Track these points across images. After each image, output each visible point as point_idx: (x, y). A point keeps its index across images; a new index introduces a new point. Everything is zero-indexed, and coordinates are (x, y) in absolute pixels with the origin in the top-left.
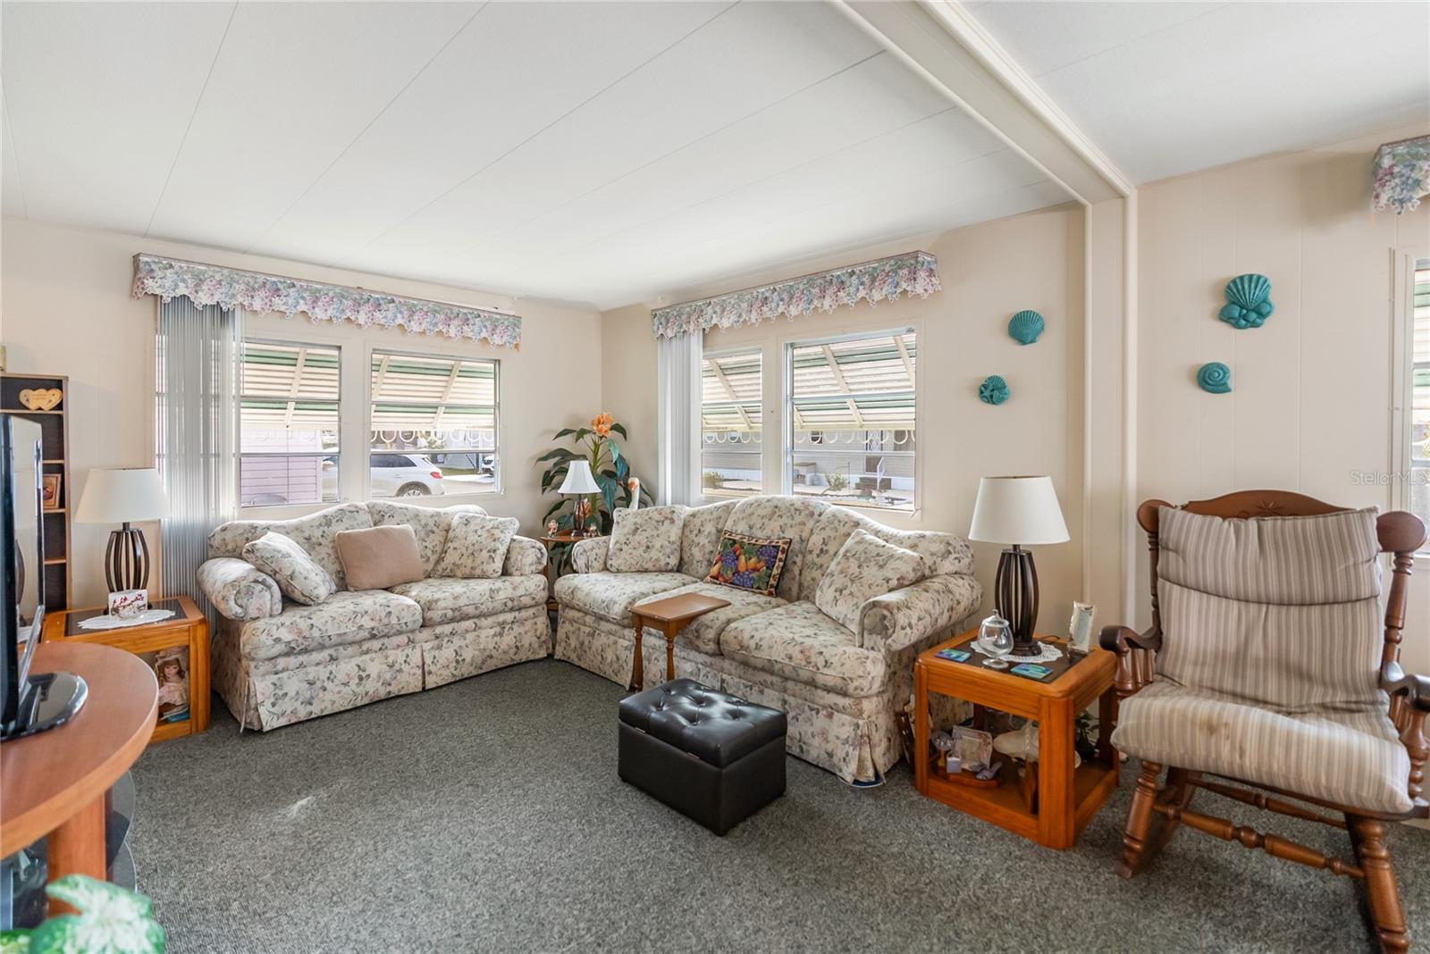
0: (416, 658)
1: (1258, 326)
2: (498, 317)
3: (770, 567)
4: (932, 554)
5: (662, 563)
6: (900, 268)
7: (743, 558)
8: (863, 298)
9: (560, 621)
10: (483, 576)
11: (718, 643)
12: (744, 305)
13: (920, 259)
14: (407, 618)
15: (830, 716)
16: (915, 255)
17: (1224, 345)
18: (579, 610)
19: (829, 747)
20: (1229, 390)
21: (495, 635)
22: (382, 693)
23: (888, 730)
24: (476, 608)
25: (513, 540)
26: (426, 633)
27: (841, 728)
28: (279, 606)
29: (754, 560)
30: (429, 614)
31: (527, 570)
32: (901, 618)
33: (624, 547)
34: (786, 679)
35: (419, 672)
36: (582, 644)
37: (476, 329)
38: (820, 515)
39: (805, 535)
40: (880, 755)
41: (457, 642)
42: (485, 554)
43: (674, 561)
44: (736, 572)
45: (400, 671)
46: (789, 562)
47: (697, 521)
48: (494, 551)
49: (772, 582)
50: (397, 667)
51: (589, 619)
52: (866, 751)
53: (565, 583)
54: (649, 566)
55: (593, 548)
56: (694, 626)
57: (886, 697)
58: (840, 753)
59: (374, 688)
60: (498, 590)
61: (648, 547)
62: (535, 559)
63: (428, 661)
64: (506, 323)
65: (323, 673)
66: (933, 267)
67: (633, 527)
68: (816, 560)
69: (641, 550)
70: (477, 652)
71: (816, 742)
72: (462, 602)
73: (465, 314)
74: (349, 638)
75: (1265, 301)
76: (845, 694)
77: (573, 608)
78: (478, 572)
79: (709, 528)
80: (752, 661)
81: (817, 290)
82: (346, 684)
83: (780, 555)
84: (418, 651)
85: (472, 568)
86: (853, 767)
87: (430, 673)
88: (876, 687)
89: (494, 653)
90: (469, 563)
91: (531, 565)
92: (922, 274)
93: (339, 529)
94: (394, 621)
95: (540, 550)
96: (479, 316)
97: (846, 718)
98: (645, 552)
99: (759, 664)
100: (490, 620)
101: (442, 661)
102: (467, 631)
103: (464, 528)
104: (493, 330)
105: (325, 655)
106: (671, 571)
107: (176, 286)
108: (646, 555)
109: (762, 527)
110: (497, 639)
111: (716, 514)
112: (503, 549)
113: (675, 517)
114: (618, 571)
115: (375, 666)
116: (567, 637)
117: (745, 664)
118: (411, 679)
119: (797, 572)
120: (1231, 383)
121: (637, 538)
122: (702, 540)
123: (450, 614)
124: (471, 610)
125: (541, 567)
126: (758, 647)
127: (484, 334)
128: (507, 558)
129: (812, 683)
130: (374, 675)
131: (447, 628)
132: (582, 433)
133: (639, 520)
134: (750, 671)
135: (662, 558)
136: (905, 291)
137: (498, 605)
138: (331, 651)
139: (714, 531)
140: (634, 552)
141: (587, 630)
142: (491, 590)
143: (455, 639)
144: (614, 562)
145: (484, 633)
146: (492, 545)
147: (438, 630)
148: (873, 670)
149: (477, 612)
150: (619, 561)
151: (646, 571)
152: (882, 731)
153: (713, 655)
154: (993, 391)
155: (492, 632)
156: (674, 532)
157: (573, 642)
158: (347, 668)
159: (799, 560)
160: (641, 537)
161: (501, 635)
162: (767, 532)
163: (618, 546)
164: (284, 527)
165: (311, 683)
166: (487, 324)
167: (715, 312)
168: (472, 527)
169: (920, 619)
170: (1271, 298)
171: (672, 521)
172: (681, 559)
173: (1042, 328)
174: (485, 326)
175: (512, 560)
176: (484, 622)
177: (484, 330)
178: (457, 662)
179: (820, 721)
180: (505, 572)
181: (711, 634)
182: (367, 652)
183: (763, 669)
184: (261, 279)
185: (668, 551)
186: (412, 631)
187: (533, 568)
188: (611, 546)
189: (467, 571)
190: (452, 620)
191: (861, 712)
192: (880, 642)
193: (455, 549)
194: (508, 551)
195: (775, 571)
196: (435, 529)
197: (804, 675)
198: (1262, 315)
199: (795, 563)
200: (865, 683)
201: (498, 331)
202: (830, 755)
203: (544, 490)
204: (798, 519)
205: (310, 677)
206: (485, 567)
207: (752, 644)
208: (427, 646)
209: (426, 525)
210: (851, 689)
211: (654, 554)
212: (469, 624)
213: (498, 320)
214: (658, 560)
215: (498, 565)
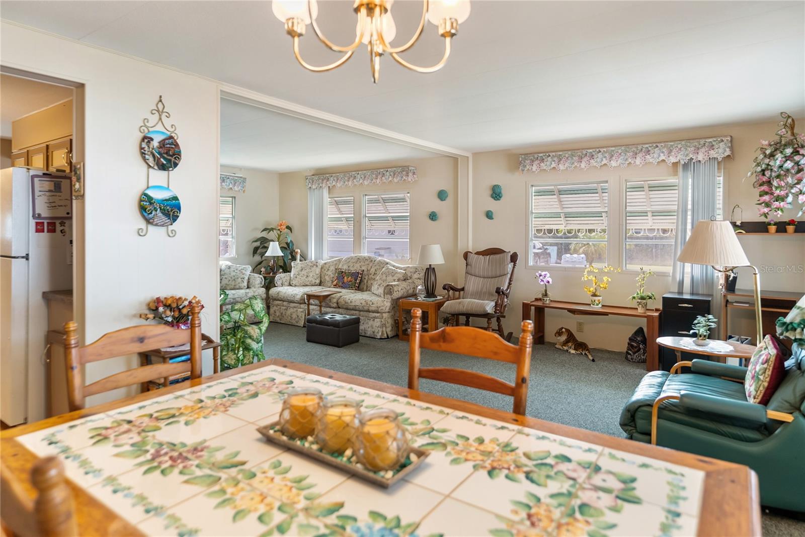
1: (499, 200)
2: (236, 178)
3: (356, 280)
4: (411, 272)
5: (313, 282)
6: (403, 171)
7: (346, 278)
8: (391, 181)
9: (271, 306)
10: (240, 288)
11: (337, 303)
12: (346, 178)
13: (410, 169)
15: (374, 320)
16: (408, 167)
17: (492, 205)
18: (280, 301)
19: (373, 330)
20: (493, 219)
23: (392, 324)
24: (241, 299)
25: (250, 275)
27: (377, 323)
29: (350, 278)
31: (257, 286)
32: (395, 289)
33: (298, 276)
34: (360, 311)
36: (282, 314)
37: (228, 184)
38: (375, 261)
39: (369, 268)
40: (389, 331)
42: (240, 279)
43: (318, 281)
44: (343, 283)
46: (363, 279)
47: (327, 266)
48: (244, 279)
49: (357, 285)
51: (285, 303)
52: (384, 329)
53: (273, 291)
54: (308, 283)
55: (284, 277)
56: (329, 298)
57: (391, 314)
58: (377, 331)
60: (248, 293)
61: (307, 276)
62: (260, 282)
64: (240, 181)
66: (415, 171)
67: (301, 269)
68: (373, 277)
69: (305, 277)
71: (369, 329)
73: (223, 177)
75: (500, 193)
76: (378, 313)
77: (278, 300)
78: (237, 287)
79: (332, 268)
80: (350, 307)
81: (375, 176)
83: (359, 276)
85: (235, 285)
86: (380, 334)
88: (387, 310)
90: (233, 283)
92: (410, 174)
95: (261, 278)
96: (228, 178)
97: (378, 320)
98: (306, 278)
99: (351, 307)
103: (229, 270)
104: (235, 184)
106: (317, 285)
108: (306, 279)
109: (353, 266)
111: (335, 263)
112: (246, 278)
113: (318, 264)
114: (295, 286)
116: (275, 312)
117: (347, 309)
119: (366, 282)
120: (494, 217)
121: (303, 272)
122: (329, 273)
123: (232, 300)
125: (262, 286)
126: (351, 302)
127: (231, 186)
128: (248, 282)
129: (368, 311)
132: (272, 229)
133: (303, 266)
134: (349, 311)
135: (313, 280)
136: (405, 180)
139: (334, 269)
140: (302, 278)
141: (284, 308)
142: (246, 293)
144: (294, 282)
146: (242, 276)
148: (387, 304)
150: (296, 282)
151: (307, 285)
152: (390, 324)
153: (335, 308)
154: (433, 216)
156: (318, 270)
157: (278, 314)
159: (366, 277)
160: (304, 272)
162: (355, 268)
163: (295, 276)
166: (232, 181)
167: (334, 180)
168: (232, 269)
169: (402, 289)
170: (502, 192)
171: (317, 266)
172: (321, 281)
173: (447, 196)
174: (231, 183)
175: (251, 282)
179: (371, 322)
180: (248, 287)
181: (335, 300)
183: (353, 309)
185: (315, 277)
187: (259, 285)
188: (292, 276)
189: (232, 287)
191: (383, 317)
192: (389, 296)
193: (226, 278)
194: (249, 279)
195: (358, 281)
197: (366, 308)
198: (500, 197)
199: (365, 279)
200: (384, 308)
202: (374, 332)
203: (254, 256)
204: (367, 263)
206: (240, 285)
207: (349, 301)
210: (380, 311)
211: (310, 279)
213: (236, 180)
214: (311, 281)
215: (245, 284)
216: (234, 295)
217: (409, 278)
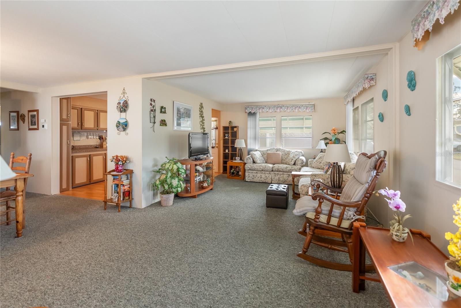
0: (270, 177)
14: (268, 168)
21: (287, 177)
22: (264, 181)
24: (282, 170)
26: (272, 172)
28: (252, 163)
30: (273, 169)
31: (299, 165)
35: (271, 179)
41: (279, 176)
45: (267, 178)
50: (267, 177)
59: (263, 180)
61: (320, 163)
62: (301, 163)
63: (273, 178)
65: (255, 175)
69: (318, 163)
70: (283, 179)
72: (279, 168)
73: (299, 106)
74: (259, 170)
82: (259, 178)
84: (271, 175)
87: (273, 180)
89: (287, 181)
91: (300, 164)
93: (269, 152)
94: (266, 168)
96: (303, 106)
98: (319, 163)
100: (286, 173)
101: (275, 179)
102: (281, 174)
103: (291, 154)
105: (255, 172)
107: (249, 110)
108: (319, 165)
110: (288, 178)
112: (294, 159)
115: (263, 176)
118: (269, 180)
123: (277, 170)
124: (281, 170)
125: (303, 165)
128: (295, 162)
130: (263, 177)
131: (277, 173)
132: (329, 133)
133: (322, 156)
135: (323, 166)
137: (287, 170)
138: (257, 171)
143: (279, 175)
145: (285, 176)
147: (275, 172)
149: (282, 171)
151: (319, 169)
155: (287, 176)
158: (259, 175)
161: (289, 177)
164: (260, 150)
165: (253, 176)
176: (285, 173)
177: (304, 109)
178: (279, 180)
180: (294, 165)
182: (262, 173)
184: (261, 106)
185: (325, 164)
186: (270, 171)
190: (277, 171)
193: (288, 158)
194: (296, 160)
196: (287, 154)
201: (308, 109)
205: (253, 175)
208: (273, 175)
209: (286, 153)
211: (321, 164)
212: (282, 173)
213: (308, 106)
214: (321, 166)
215: (293, 163)
216: (278, 167)
217: (348, 173)
